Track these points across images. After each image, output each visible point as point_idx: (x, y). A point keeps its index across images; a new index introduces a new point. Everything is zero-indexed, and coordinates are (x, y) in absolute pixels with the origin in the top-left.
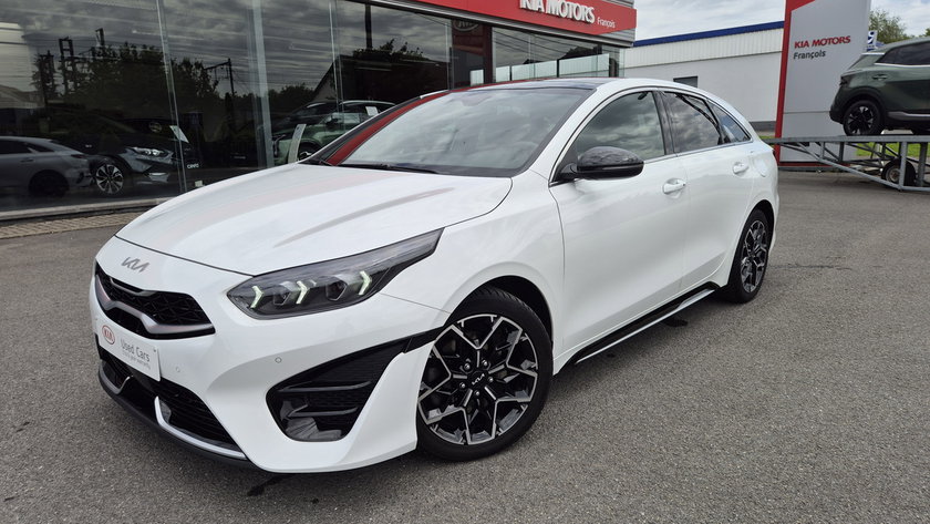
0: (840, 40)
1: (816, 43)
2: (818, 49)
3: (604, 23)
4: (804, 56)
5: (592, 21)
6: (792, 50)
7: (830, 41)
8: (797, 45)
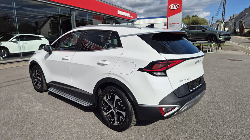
0: (177, 24)
1: (173, 24)
2: (173, 25)
3: (132, 17)
4: (171, 26)
5: (130, 17)
6: (168, 25)
7: (175, 24)
8: (169, 24)
